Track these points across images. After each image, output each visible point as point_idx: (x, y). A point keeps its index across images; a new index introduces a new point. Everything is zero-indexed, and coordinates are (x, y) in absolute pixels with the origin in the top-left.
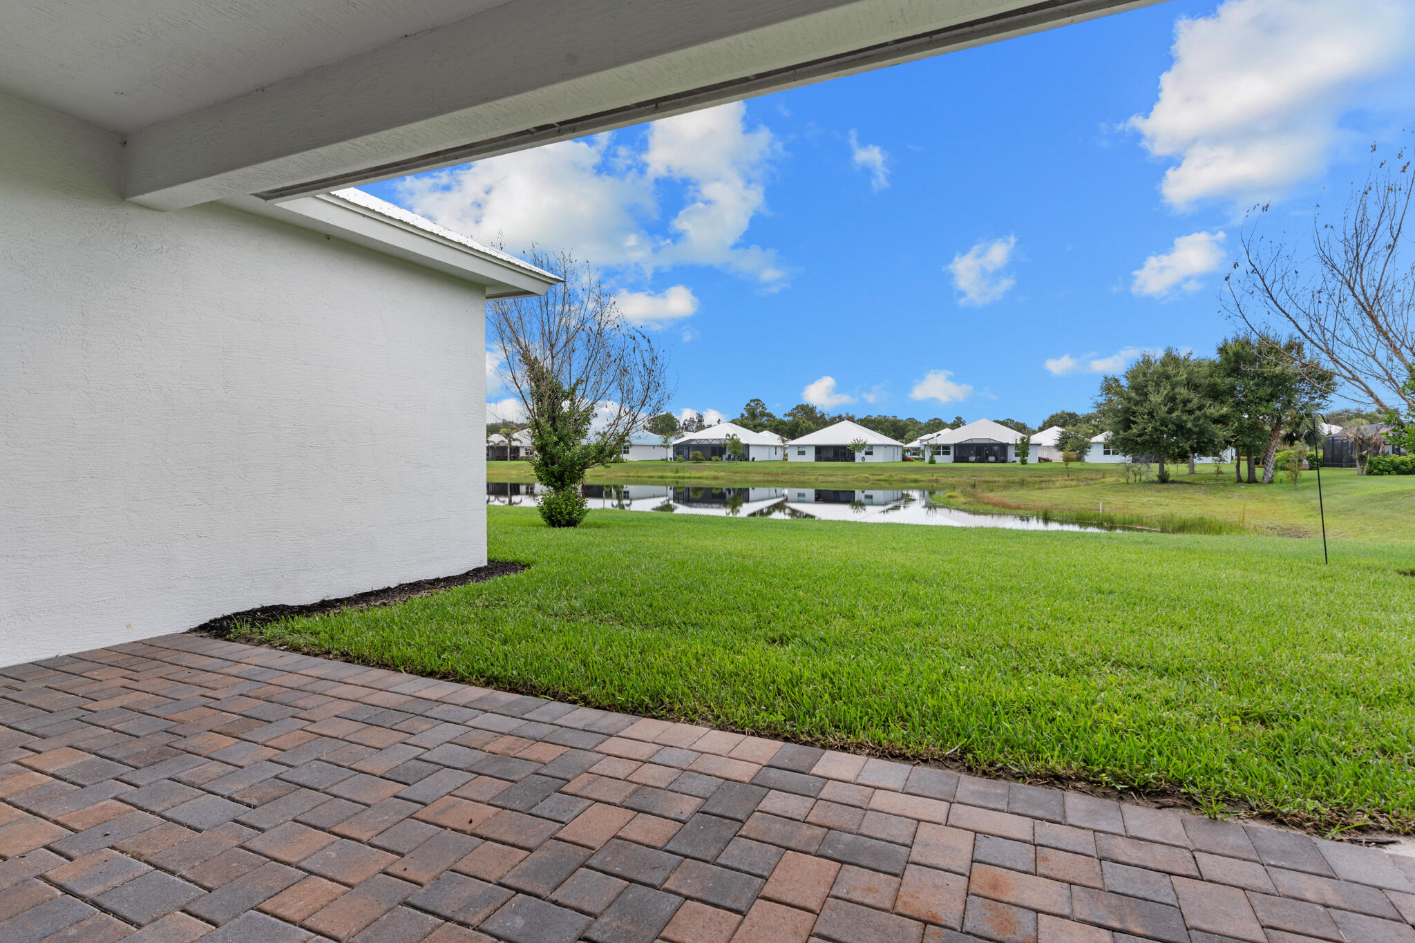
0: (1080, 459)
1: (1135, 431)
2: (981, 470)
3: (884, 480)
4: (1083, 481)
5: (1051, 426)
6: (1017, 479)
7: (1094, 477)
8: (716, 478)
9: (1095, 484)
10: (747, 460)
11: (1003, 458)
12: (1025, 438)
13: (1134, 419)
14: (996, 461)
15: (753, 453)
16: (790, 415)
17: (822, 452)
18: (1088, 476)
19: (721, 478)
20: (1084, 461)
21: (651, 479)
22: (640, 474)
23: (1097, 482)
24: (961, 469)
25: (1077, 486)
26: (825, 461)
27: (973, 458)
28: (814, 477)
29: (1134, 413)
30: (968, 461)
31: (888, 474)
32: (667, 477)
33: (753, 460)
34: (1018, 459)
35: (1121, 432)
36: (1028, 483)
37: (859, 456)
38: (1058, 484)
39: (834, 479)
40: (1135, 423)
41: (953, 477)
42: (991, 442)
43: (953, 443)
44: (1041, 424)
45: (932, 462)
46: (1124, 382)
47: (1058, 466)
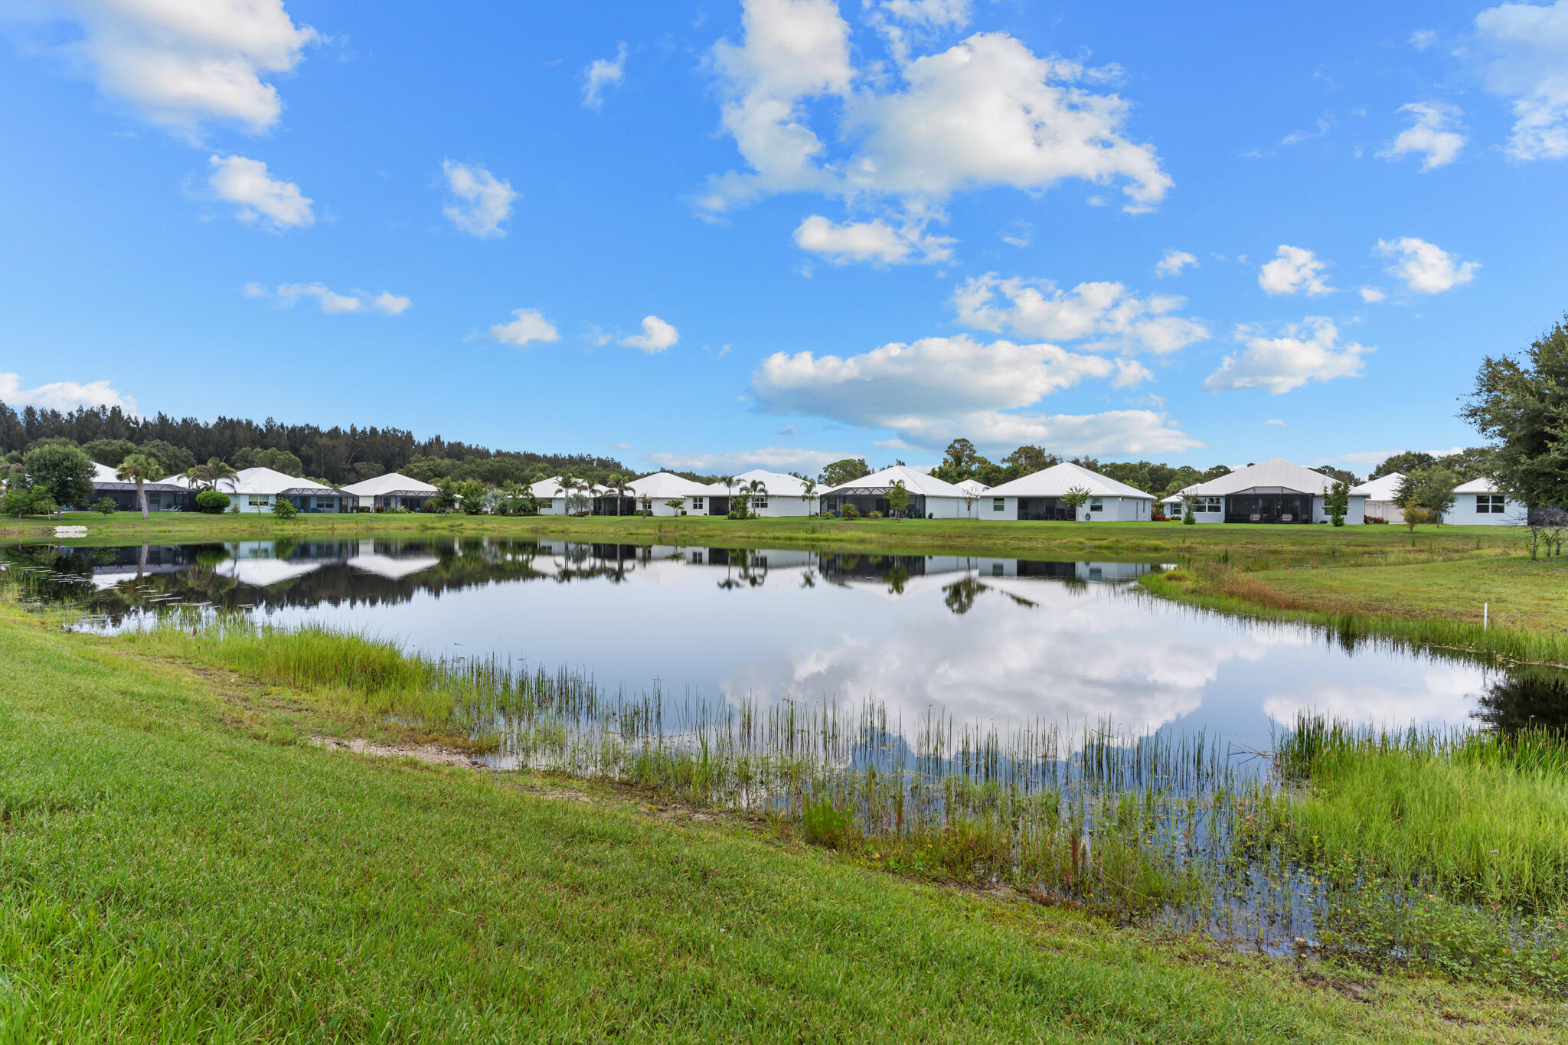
0: (1435, 519)
1: (1555, 455)
2: (1264, 534)
3: (1106, 548)
4: (1440, 554)
5: (1389, 472)
6: (1323, 548)
7: (1460, 547)
8: (862, 541)
9: (1462, 559)
10: (921, 516)
11: (1305, 517)
12: (1340, 485)
13: (1552, 431)
14: (1295, 521)
15: (930, 507)
16: (1008, 461)
17: (1028, 506)
18: (1448, 545)
19: (871, 541)
20: (1442, 522)
21: (777, 542)
22: (763, 535)
23: (1466, 555)
24: (1232, 532)
25: (1428, 562)
26: (1031, 519)
27: (1256, 517)
28: (1003, 542)
29: (1552, 420)
30: (1248, 521)
31: (1114, 539)
32: (797, 539)
33: (931, 516)
34: (1329, 518)
35: (1523, 458)
36: (1343, 555)
37: (1082, 511)
38: (1392, 558)
39: (1033, 544)
40: (1554, 438)
41: (1216, 544)
42: (1285, 492)
43: (1224, 493)
44: (1373, 471)
45: (1190, 521)
46: (1526, 364)
47: (1396, 529)
